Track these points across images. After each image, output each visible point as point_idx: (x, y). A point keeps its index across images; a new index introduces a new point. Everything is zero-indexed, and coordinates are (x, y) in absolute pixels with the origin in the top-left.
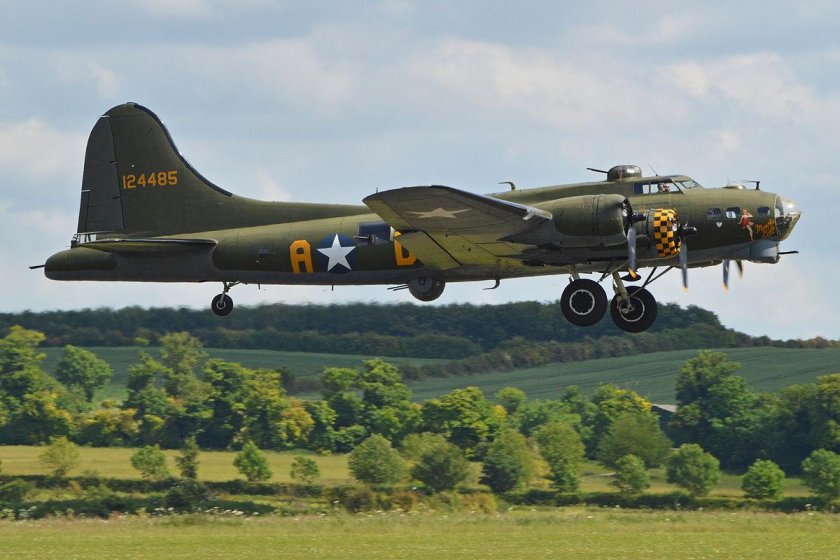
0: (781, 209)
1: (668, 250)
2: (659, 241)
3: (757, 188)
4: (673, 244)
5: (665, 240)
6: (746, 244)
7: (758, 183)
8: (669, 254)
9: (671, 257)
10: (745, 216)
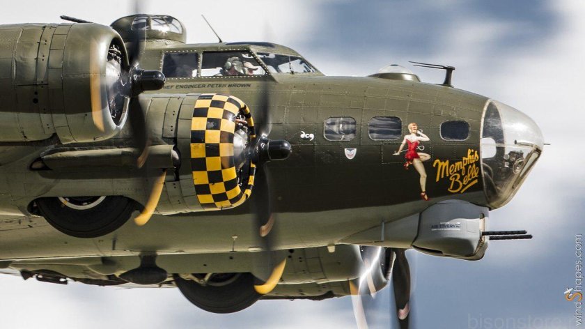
0: (498, 136)
1: (218, 188)
2: (200, 165)
3: (447, 82)
4: (231, 173)
5: (213, 164)
6: (408, 206)
7: (450, 70)
8: (220, 197)
9: (226, 204)
10: (412, 138)
